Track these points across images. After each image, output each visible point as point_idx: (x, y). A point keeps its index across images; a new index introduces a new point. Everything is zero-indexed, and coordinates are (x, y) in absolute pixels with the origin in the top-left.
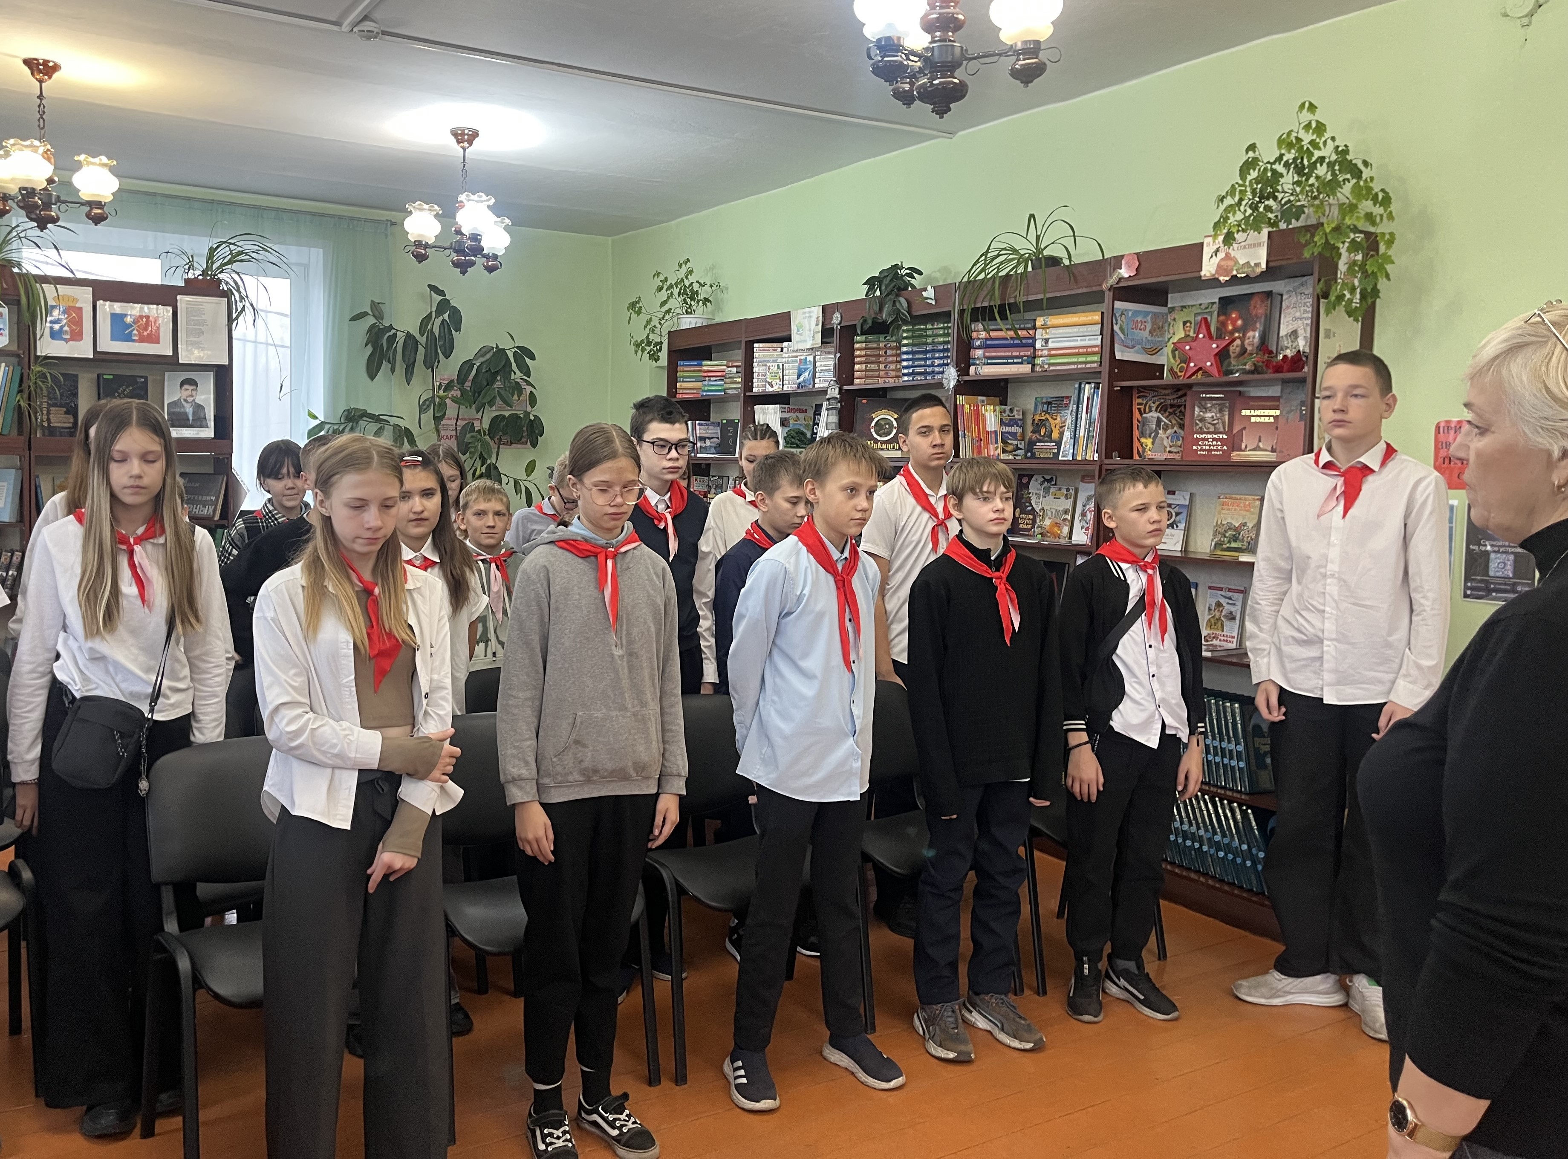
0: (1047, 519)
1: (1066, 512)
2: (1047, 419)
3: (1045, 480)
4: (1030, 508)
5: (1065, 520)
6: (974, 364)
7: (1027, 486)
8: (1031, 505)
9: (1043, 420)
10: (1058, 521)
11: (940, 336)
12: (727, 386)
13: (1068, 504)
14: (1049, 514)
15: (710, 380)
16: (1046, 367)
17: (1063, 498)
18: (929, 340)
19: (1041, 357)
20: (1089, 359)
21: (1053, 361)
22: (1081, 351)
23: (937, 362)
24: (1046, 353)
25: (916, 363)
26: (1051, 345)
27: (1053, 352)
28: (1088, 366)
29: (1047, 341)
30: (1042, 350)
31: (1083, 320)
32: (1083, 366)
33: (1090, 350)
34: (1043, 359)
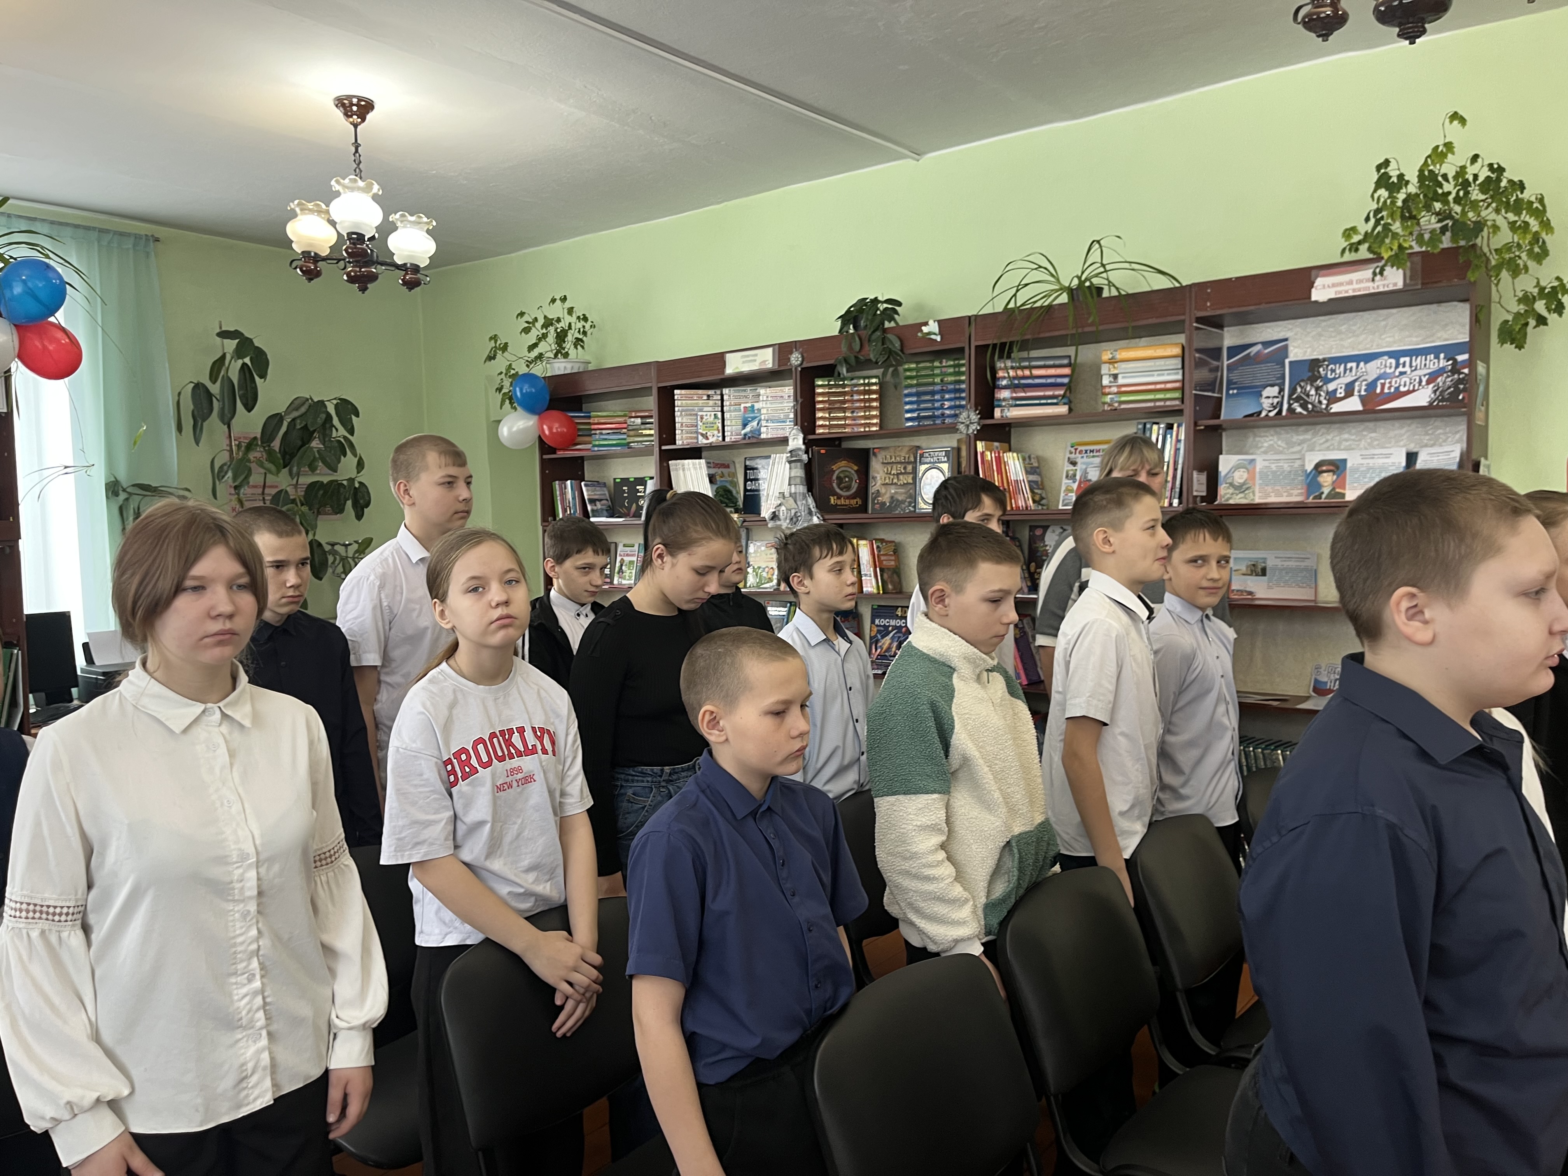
6: (999, 406)
11: (950, 374)
12: (632, 439)
15: (601, 434)
16: (1116, 405)
18: (938, 380)
19: (1109, 394)
20: (1168, 396)
21: (1123, 399)
22: (1158, 386)
23: (947, 404)
24: (1115, 390)
25: (922, 406)
26: (1121, 381)
27: (1123, 389)
28: (1168, 403)
29: (1115, 376)
30: (1110, 387)
31: (1160, 352)
32: (1162, 404)
33: (1169, 386)
34: (1110, 396)
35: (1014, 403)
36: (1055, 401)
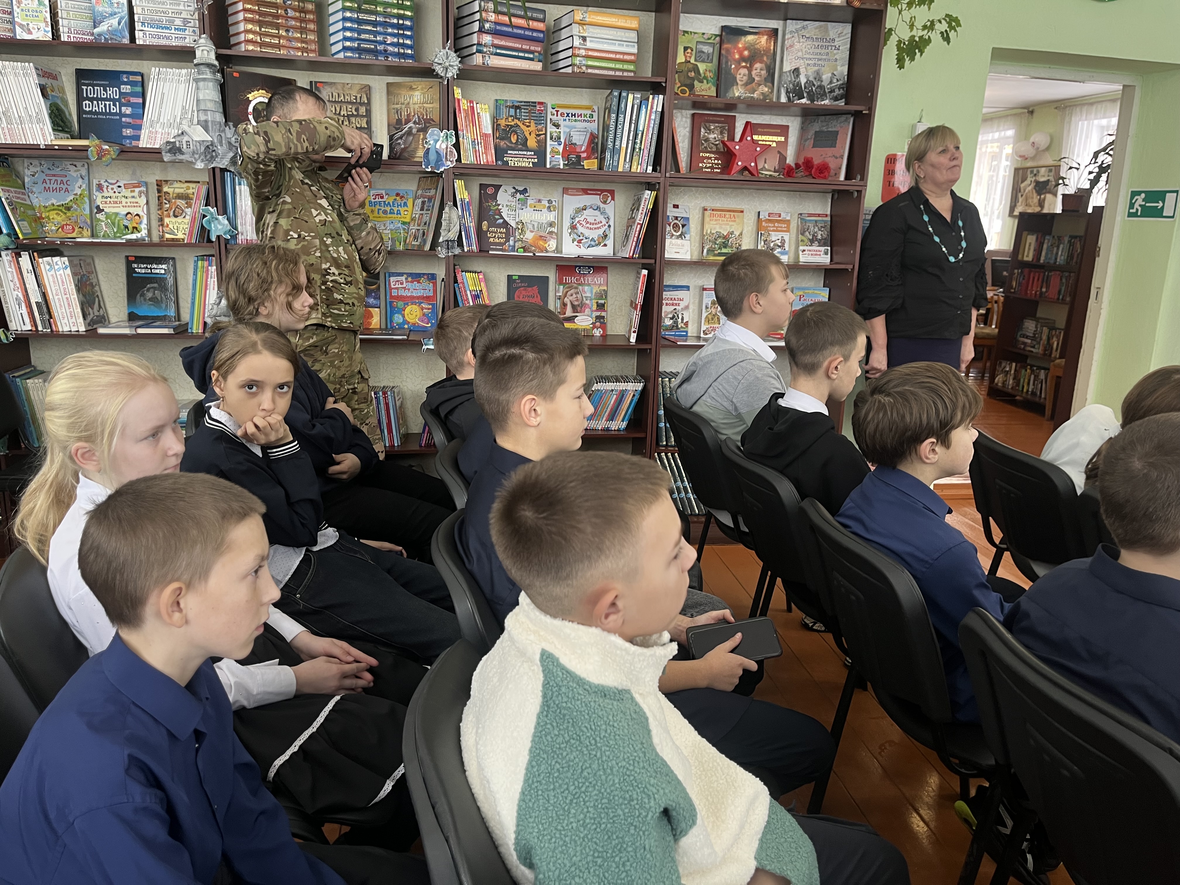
0: (528, 232)
1: (551, 225)
2: (518, 126)
3: (517, 191)
4: (501, 221)
5: (551, 233)
6: (479, 51)
7: (494, 197)
8: (502, 217)
9: (512, 126)
10: (542, 234)
13: (551, 217)
14: (530, 226)
16: (585, 69)
17: (545, 210)
19: (578, 56)
20: (626, 67)
21: (590, 63)
22: (618, 56)
23: (390, 39)
24: (583, 52)
25: (363, 36)
26: (589, 44)
27: (590, 53)
28: (625, 74)
29: (584, 39)
30: (579, 49)
31: (621, 23)
32: (620, 74)
33: (626, 57)
34: (578, 58)
35: (494, 50)
36: (531, 56)
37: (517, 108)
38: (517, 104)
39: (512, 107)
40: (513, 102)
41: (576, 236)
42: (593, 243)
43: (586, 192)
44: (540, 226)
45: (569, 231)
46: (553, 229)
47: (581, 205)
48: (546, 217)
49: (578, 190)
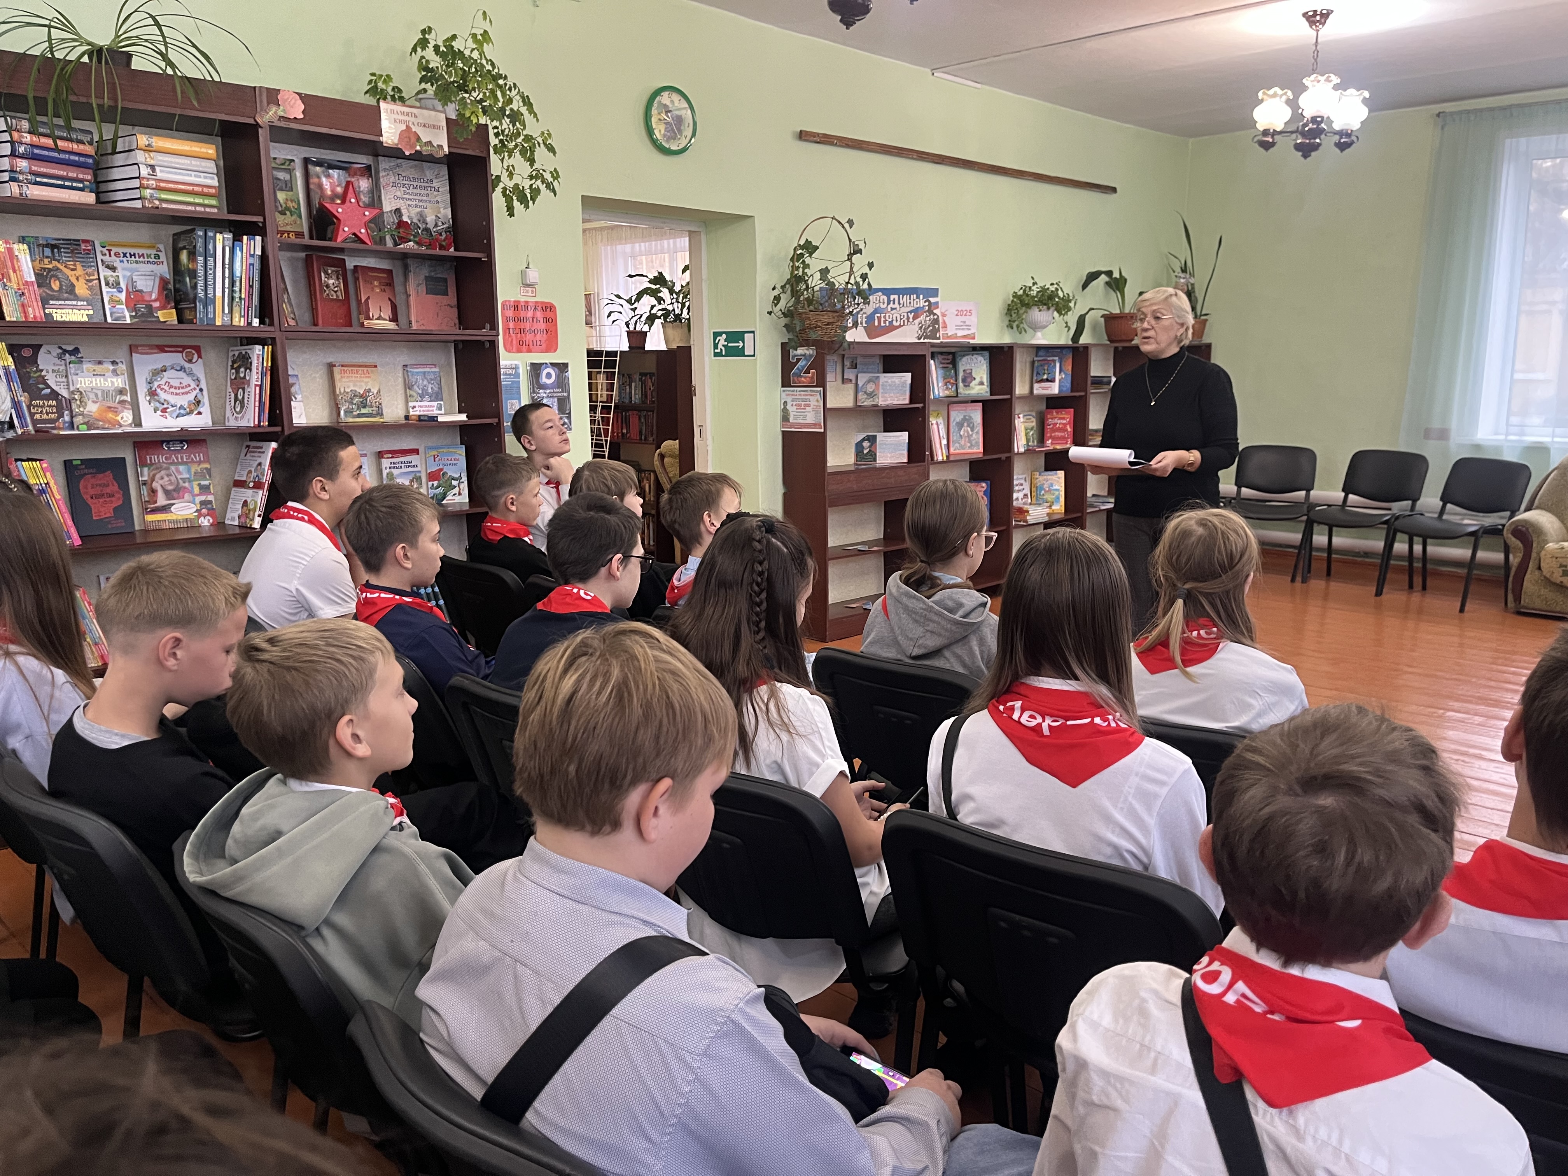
0: (88, 401)
1: (121, 392)
2: (58, 269)
3: (65, 351)
4: (49, 391)
5: (122, 402)
7: (34, 360)
8: (48, 387)
9: (50, 270)
10: (110, 404)
13: (121, 382)
14: (92, 396)
17: (108, 373)
20: (205, 201)
21: (164, 196)
24: (155, 184)
26: (161, 175)
27: (163, 185)
28: (208, 210)
29: (154, 168)
32: (200, 209)
33: (204, 190)
36: (78, 185)
37: (53, 247)
38: (54, 242)
39: (47, 246)
40: (46, 239)
41: (158, 405)
42: (182, 411)
43: (162, 349)
44: (106, 394)
45: (148, 398)
46: (124, 398)
47: (159, 366)
48: (112, 383)
49: (151, 347)
